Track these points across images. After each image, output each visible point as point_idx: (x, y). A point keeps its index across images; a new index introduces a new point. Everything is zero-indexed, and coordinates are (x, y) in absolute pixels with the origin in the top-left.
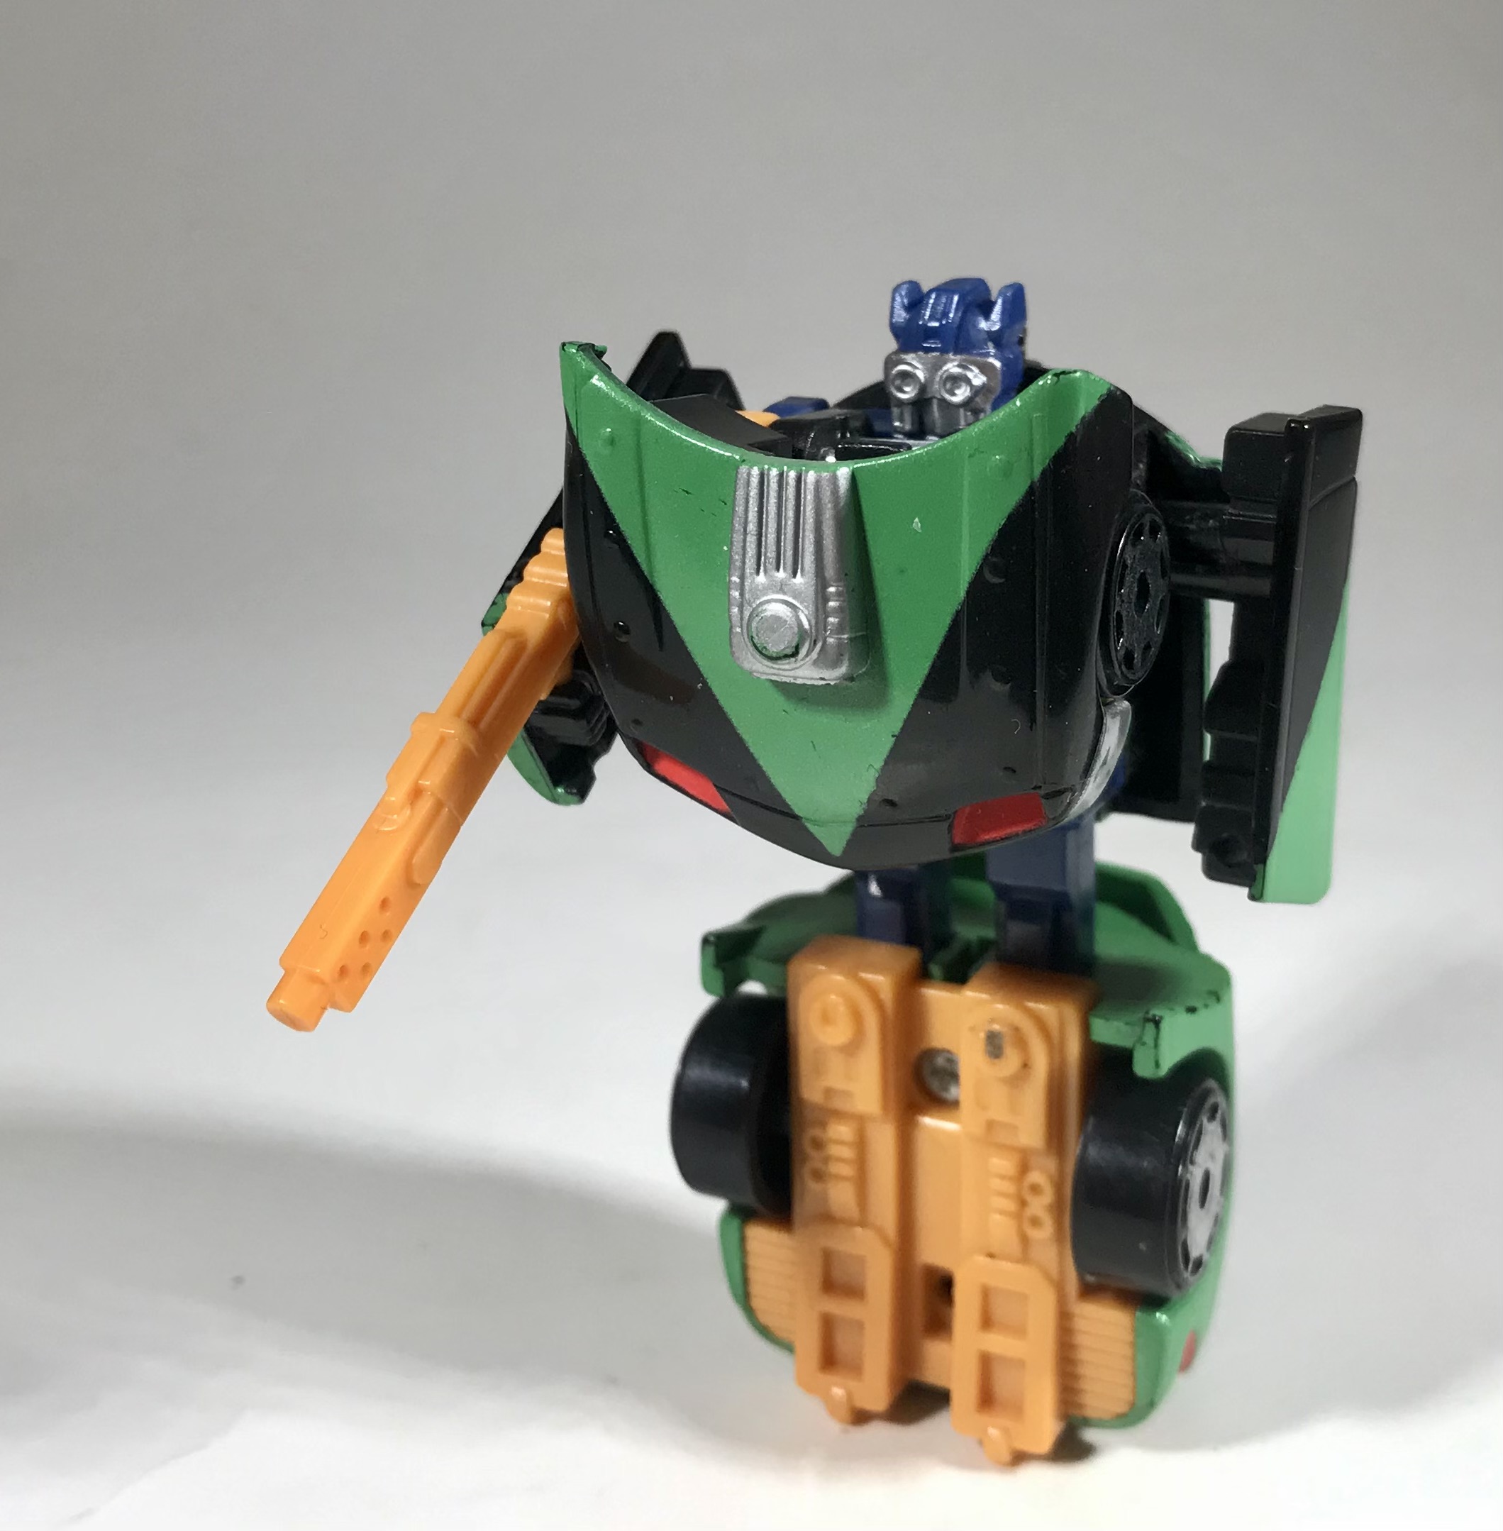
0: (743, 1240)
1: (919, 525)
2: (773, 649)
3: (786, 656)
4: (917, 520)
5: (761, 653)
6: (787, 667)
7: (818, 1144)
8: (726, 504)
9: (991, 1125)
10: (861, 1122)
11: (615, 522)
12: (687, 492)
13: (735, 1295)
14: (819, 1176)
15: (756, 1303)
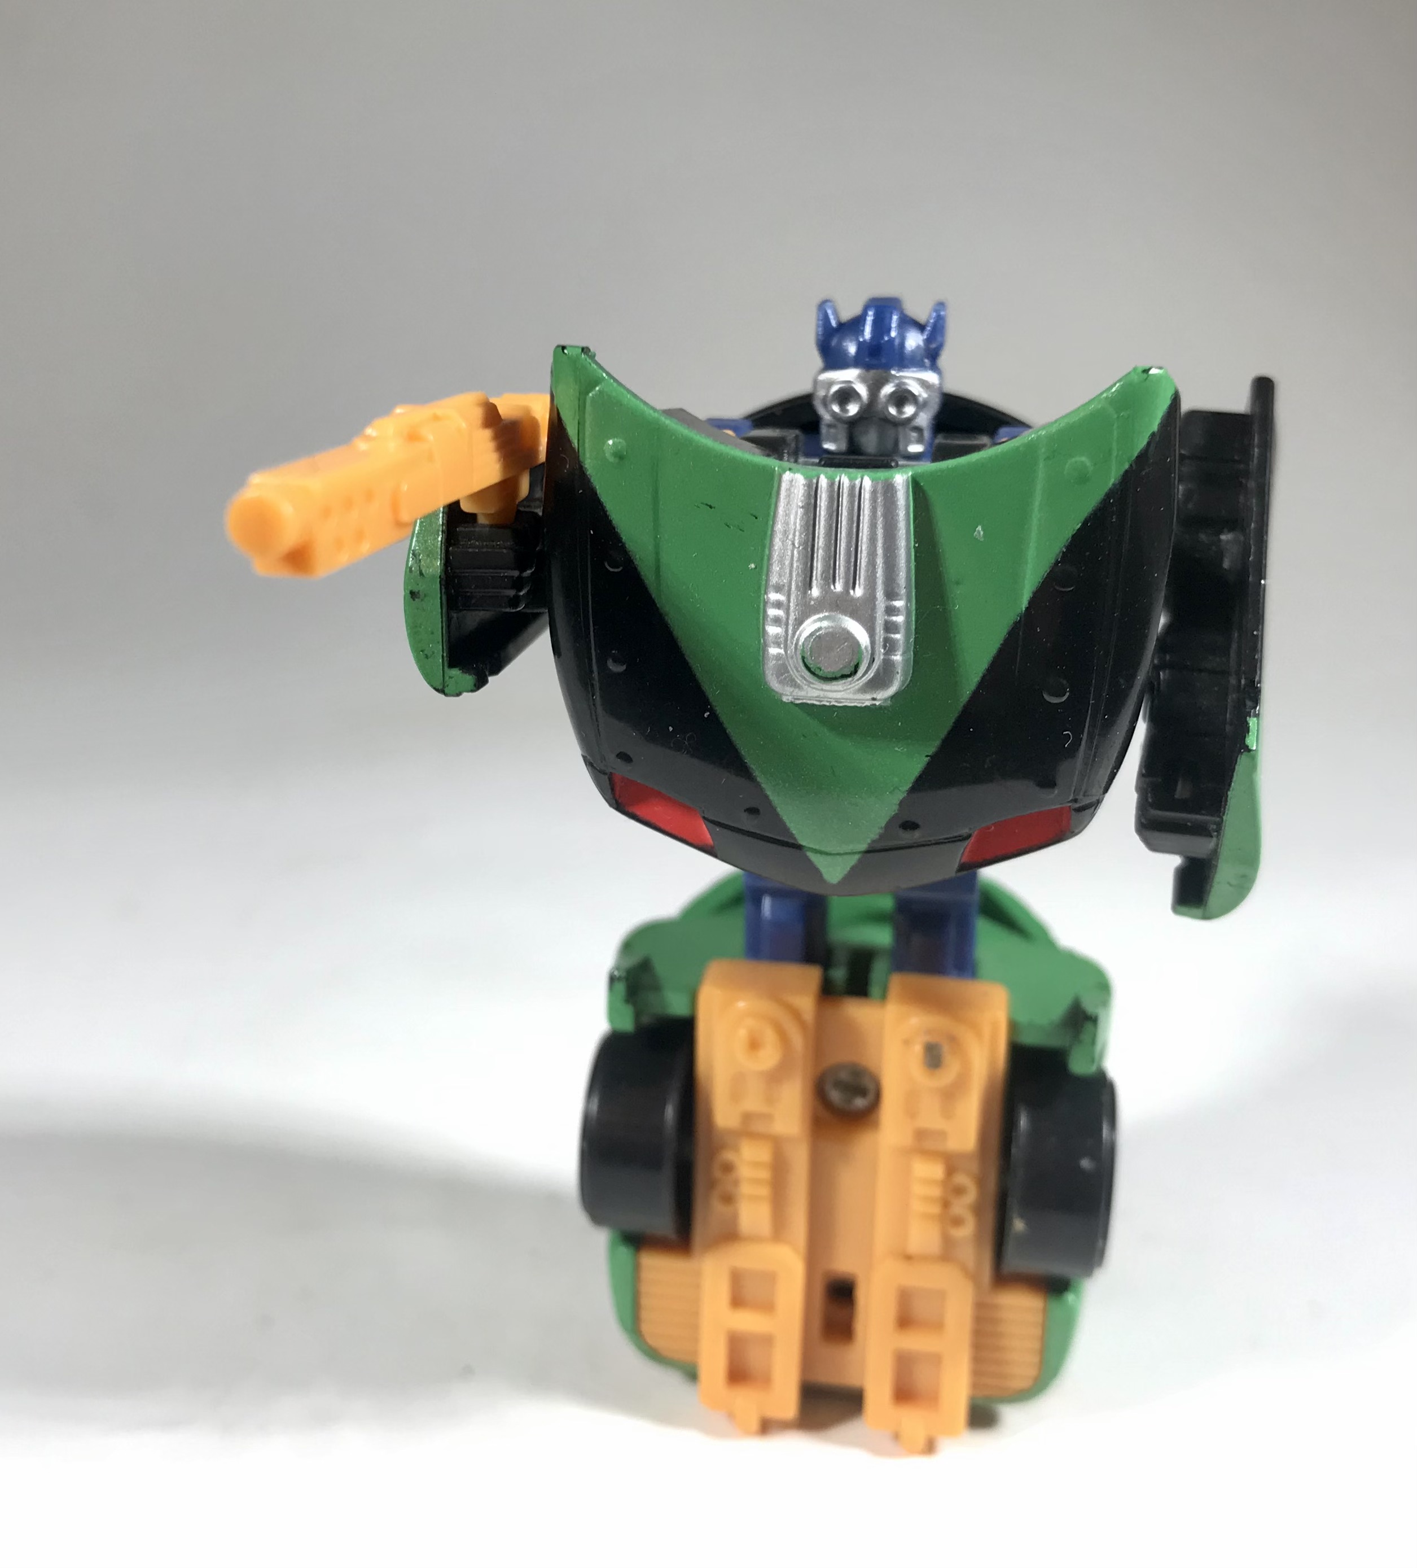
0: (637, 1268)
1: (982, 533)
2: (828, 669)
3: (844, 677)
4: (979, 528)
5: (813, 673)
6: (840, 688)
7: (728, 1168)
8: (756, 518)
9: (921, 1135)
10: (777, 1144)
11: (621, 542)
12: (711, 507)
13: (622, 1321)
14: (729, 1199)
15: (646, 1328)
